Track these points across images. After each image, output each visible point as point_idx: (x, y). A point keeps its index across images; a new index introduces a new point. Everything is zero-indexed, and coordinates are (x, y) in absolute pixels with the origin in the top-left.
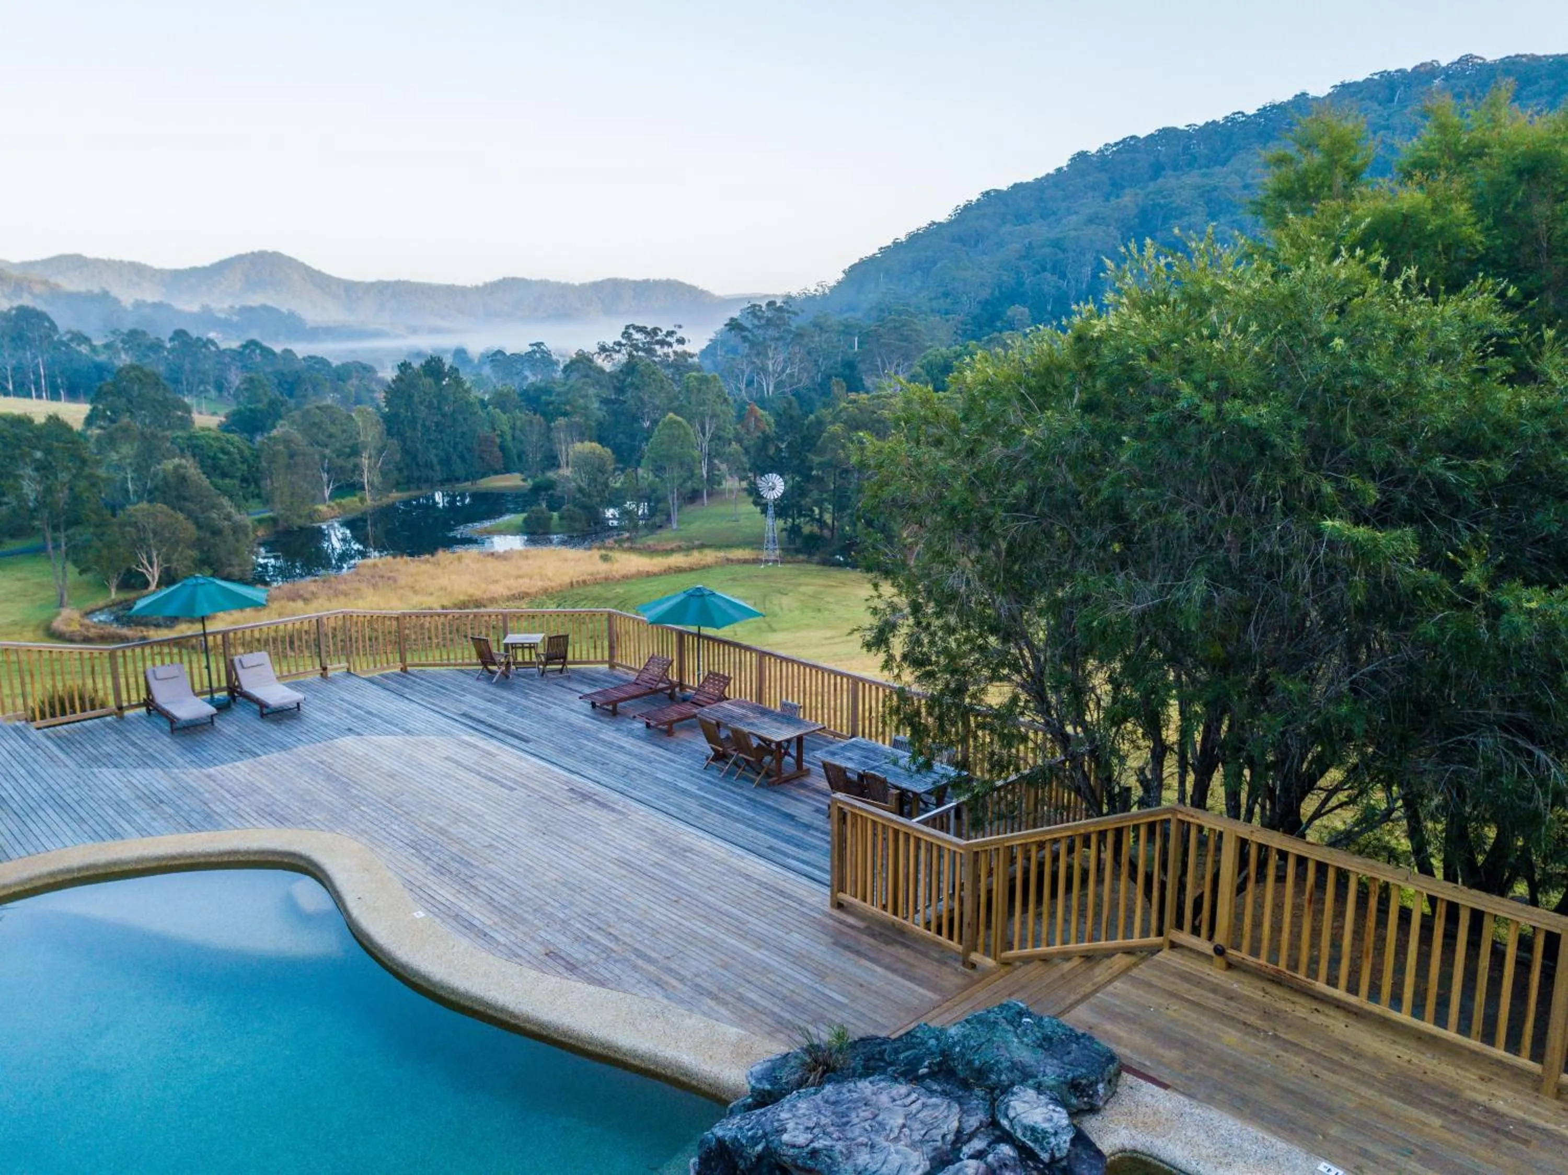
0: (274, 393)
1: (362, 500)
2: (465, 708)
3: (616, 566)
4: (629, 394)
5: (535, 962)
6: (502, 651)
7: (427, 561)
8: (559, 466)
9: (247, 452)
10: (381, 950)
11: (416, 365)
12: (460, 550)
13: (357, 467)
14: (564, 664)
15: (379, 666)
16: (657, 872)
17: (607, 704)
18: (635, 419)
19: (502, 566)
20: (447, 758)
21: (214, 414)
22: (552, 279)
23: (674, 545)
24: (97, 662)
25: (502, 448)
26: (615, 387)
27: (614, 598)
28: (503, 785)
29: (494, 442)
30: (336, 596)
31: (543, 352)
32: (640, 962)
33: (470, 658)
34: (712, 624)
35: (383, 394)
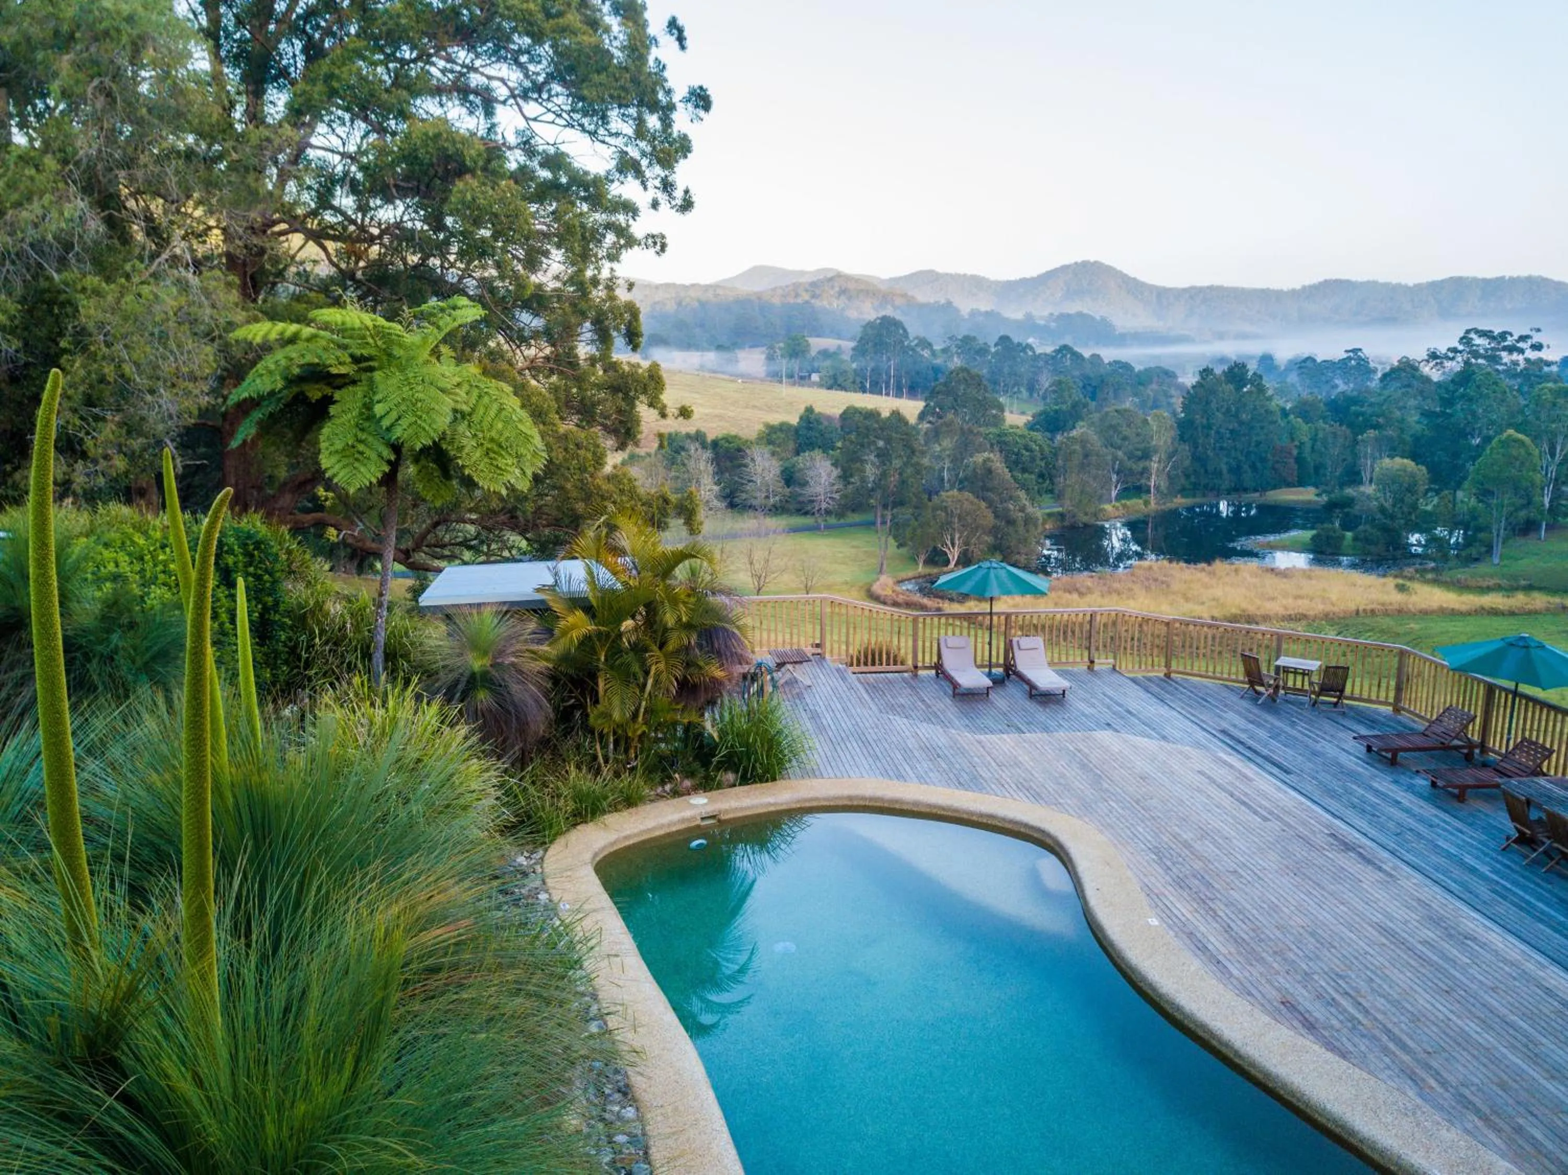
0: (1077, 395)
1: (1146, 503)
2: (1225, 725)
3: (1414, 598)
4: (1459, 407)
5: (1268, 1006)
6: (1272, 673)
7: (1203, 570)
8: (1361, 483)
9: (1047, 449)
10: (1112, 945)
11: (1218, 371)
12: (1239, 563)
13: (1145, 471)
14: (1339, 698)
15: (1143, 667)
16: (1424, 950)
17: (1387, 751)
18: (1465, 434)
19: (1283, 584)
20: (1200, 772)
21: (1023, 413)
22: (1382, 279)
23: (1492, 582)
24: (903, 624)
25: (1299, 460)
26: (1442, 398)
27: (1405, 634)
28: (1255, 812)
29: (1290, 453)
30: (1110, 593)
31: (1360, 358)
32: (1391, 1046)
33: (1237, 674)
34: (1535, 682)
35: (1181, 399)
